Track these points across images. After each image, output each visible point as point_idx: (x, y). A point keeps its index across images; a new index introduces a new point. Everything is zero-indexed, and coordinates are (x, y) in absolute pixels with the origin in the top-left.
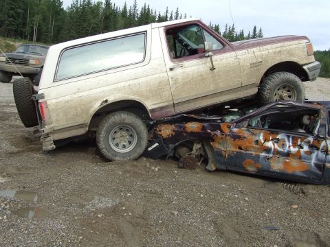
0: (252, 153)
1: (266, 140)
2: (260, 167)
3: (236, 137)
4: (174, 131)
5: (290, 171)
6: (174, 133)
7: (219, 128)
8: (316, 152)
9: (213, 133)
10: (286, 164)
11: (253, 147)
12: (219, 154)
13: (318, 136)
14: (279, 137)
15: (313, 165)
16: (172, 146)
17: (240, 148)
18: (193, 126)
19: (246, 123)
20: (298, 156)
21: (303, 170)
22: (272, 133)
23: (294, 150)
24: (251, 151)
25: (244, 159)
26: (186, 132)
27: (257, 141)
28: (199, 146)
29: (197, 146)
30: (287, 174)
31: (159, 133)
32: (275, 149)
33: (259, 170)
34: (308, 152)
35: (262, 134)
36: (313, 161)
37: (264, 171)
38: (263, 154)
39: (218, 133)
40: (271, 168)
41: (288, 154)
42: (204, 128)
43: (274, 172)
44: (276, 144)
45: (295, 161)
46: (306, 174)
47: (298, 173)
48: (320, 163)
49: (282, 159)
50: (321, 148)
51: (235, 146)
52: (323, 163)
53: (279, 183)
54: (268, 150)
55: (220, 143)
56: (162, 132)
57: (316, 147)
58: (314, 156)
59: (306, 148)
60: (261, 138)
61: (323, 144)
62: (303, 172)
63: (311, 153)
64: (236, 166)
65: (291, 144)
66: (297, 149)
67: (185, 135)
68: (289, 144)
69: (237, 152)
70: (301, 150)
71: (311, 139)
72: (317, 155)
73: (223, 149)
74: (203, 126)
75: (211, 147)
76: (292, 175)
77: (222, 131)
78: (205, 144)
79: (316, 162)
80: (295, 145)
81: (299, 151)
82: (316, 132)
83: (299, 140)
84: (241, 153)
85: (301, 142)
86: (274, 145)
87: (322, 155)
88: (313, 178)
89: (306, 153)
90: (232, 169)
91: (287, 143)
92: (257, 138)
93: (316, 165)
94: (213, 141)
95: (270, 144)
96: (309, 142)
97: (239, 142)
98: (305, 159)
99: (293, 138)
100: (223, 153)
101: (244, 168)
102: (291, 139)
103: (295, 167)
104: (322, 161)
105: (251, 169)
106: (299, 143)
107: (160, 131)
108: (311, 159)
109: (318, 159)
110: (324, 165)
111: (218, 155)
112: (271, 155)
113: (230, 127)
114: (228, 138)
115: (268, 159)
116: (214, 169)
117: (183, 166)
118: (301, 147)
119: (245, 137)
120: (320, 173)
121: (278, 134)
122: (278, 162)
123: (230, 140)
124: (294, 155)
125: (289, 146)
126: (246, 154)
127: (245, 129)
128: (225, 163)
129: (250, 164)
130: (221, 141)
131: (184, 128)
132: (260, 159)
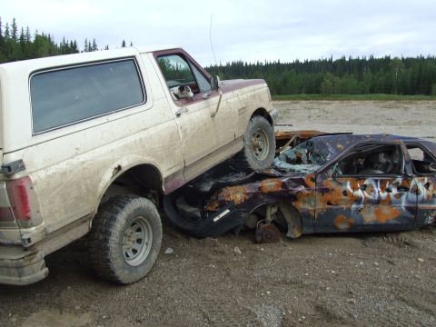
0: (345, 207)
1: (355, 188)
2: (353, 221)
3: (324, 191)
4: (247, 194)
5: (383, 221)
6: (247, 198)
7: (302, 182)
8: (406, 193)
9: (296, 190)
10: (378, 213)
11: (342, 200)
12: (306, 216)
13: (405, 175)
14: (366, 182)
17: (329, 204)
18: (270, 185)
20: (388, 202)
21: (396, 216)
22: (359, 179)
23: (384, 195)
24: (341, 204)
25: (336, 216)
26: (263, 193)
27: (345, 191)
28: (274, 210)
30: (381, 225)
32: (365, 198)
33: (352, 226)
35: (348, 183)
36: (404, 204)
37: (359, 225)
38: (354, 206)
39: (302, 188)
40: (364, 221)
42: (284, 185)
43: (367, 225)
44: (365, 192)
45: (386, 207)
46: (400, 220)
47: (393, 222)
48: (412, 205)
49: (373, 208)
50: (411, 188)
51: (323, 202)
52: (414, 205)
54: (358, 200)
55: (304, 202)
57: (405, 188)
58: (404, 198)
59: (395, 191)
60: (349, 187)
61: (413, 183)
63: (398, 196)
64: (326, 226)
65: (379, 189)
66: (386, 194)
67: (261, 196)
68: (377, 189)
69: (327, 209)
70: (390, 194)
71: (400, 180)
72: (407, 197)
73: (310, 208)
74: (283, 183)
75: (294, 209)
76: (386, 225)
77: (306, 186)
79: (407, 205)
80: (383, 189)
81: (389, 196)
82: (403, 171)
83: (388, 183)
84: (331, 209)
85: (390, 184)
86: (363, 193)
87: (412, 196)
88: (406, 224)
89: (395, 196)
90: (321, 231)
91: (376, 189)
92: (343, 188)
93: (406, 208)
94: (296, 200)
95: (359, 193)
96: (398, 183)
97: (328, 196)
98: (395, 203)
99: (381, 181)
100: (312, 213)
101: (335, 227)
102: (379, 183)
103: (387, 215)
104: (413, 203)
105: (343, 227)
106: (387, 186)
107: (228, 196)
108: (400, 202)
109: (408, 201)
110: (417, 207)
112: (362, 206)
113: (314, 180)
114: (315, 193)
115: (360, 211)
116: (298, 235)
117: (262, 240)
118: (389, 191)
119: (333, 190)
120: (413, 216)
121: (364, 179)
122: (369, 212)
123: (318, 196)
124: (384, 201)
125: (379, 192)
126: (337, 209)
127: (330, 179)
128: (314, 226)
129: (342, 221)
130: (306, 199)
131: (260, 188)
132: (352, 212)
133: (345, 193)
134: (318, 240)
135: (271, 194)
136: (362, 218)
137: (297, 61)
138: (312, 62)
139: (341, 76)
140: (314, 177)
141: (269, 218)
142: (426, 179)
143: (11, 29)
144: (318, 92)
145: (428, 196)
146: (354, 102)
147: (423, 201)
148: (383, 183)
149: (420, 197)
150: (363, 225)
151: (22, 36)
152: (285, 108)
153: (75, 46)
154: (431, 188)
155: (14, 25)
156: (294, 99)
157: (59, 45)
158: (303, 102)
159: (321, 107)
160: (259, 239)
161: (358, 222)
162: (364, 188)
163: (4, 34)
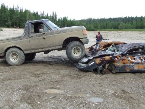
0: (129, 65)
1: (132, 59)
2: (131, 69)
4: (100, 61)
7: (116, 57)
9: (114, 59)
10: (138, 67)
14: (135, 57)
17: (124, 63)
18: (107, 58)
20: (142, 63)
21: (144, 68)
22: (133, 56)
23: (140, 61)
25: (126, 67)
26: (105, 60)
28: (108, 65)
30: (139, 70)
33: (131, 70)
35: (130, 57)
38: (131, 64)
39: (116, 59)
41: (139, 63)
42: (111, 58)
45: (141, 65)
49: (137, 65)
51: (122, 63)
54: (133, 63)
59: (144, 60)
60: (130, 59)
64: (123, 70)
66: (141, 61)
67: (104, 61)
68: (138, 59)
69: (123, 65)
73: (118, 65)
75: (114, 65)
76: (141, 70)
77: (118, 58)
78: (110, 64)
81: (142, 62)
84: (125, 65)
89: (144, 62)
90: (121, 71)
92: (128, 59)
95: (133, 60)
97: (124, 61)
98: (144, 64)
100: (119, 66)
101: (126, 70)
103: (141, 67)
105: (128, 70)
106: (141, 59)
111: (117, 67)
112: (134, 64)
115: (133, 66)
116: (115, 72)
119: (125, 59)
122: (136, 66)
123: (121, 61)
124: (140, 63)
125: (138, 60)
128: (120, 70)
129: (128, 69)
130: (117, 62)
131: (104, 59)
132: (131, 66)
133: (129, 60)
134: (121, 74)
135: (107, 61)
136: (134, 68)
137: (111, 18)
138: (115, 18)
139: (125, 23)
140: (119, 55)
141: (106, 67)
143: (17, 8)
144: (118, 28)
146: (130, 32)
148: (140, 58)
150: (134, 70)
151: (21, 10)
152: (106, 34)
153: (37, 13)
155: (18, 7)
156: (110, 31)
157: (32, 13)
158: (113, 32)
159: (119, 33)
160: (103, 73)
161: (133, 69)
162: (134, 59)
163: (15, 10)
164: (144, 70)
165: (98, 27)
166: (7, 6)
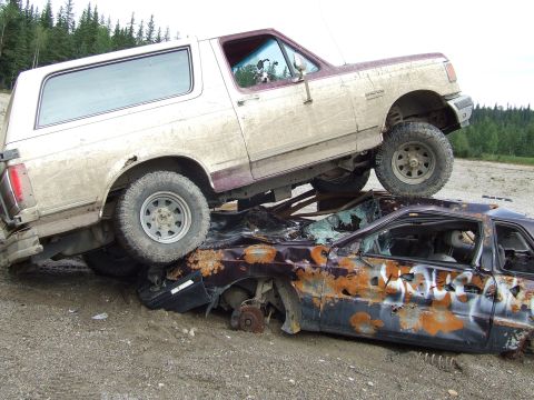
0: (371, 301)
1: (391, 277)
2: (381, 325)
3: (338, 272)
4: (222, 262)
5: (432, 332)
6: (222, 267)
7: (307, 255)
8: (477, 297)
9: (296, 265)
10: (425, 318)
11: (369, 290)
12: (307, 304)
13: (480, 268)
14: (414, 270)
15: (471, 319)
16: (218, 291)
17: (345, 292)
18: (258, 253)
19: (355, 247)
20: (447, 305)
21: (455, 329)
22: (402, 263)
23: (440, 294)
24: (365, 296)
25: (354, 313)
26: (246, 264)
27: (376, 278)
28: (268, 287)
29: (263, 289)
30: (427, 338)
31: (193, 266)
32: (407, 293)
33: (379, 331)
34: (463, 296)
35: (384, 266)
36: (472, 312)
37: (390, 332)
38: (387, 302)
39: (306, 265)
40: (400, 327)
41: (430, 302)
42: (279, 256)
43: (405, 334)
44: (408, 284)
45: (441, 312)
46: (461, 336)
47: (447, 334)
48: (484, 317)
49: (418, 310)
50: (485, 289)
51: (337, 288)
52: (488, 317)
53: (416, 353)
54: (395, 295)
55: (308, 284)
56: (200, 264)
57: (477, 288)
58: (473, 303)
59: (459, 290)
60: (383, 274)
61: (489, 282)
62: (454, 332)
63: (468, 298)
64: (337, 324)
65: (434, 284)
66: (444, 292)
67: (243, 269)
68: (430, 283)
69: (341, 300)
70: (452, 293)
71: (468, 274)
72: (479, 303)
73: (314, 294)
74: (278, 253)
75: (292, 291)
76: (437, 339)
77: (312, 261)
78: (279, 284)
79: (477, 314)
80: (440, 284)
81: (448, 296)
82: (477, 263)
83: (449, 276)
84: (347, 301)
85: (452, 278)
86: (405, 285)
87: (487, 303)
88: (472, 343)
89: (460, 298)
92: (374, 273)
93: (477, 320)
94: (296, 278)
95: (398, 284)
96: (466, 279)
97: (344, 281)
98: (458, 309)
99: (438, 272)
100: (315, 300)
101: (352, 328)
102: (434, 275)
103: (441, 324)
104: (487, 313)
105: (365, 330)
106: (448, 281)
107: (196, 262)
108: (468, 309)
109: (479, 309)
110: (491, 321)
111: (305, 305)
112: (400, 304)
113: (327, 254)
114: (324, 273)
115: (395, 311)
116: (297, 330)
117: (239, 325)
118: (451, 288)
119: (354, 273)
120: (485, 334)
121: (411, 265)
122: (412, 315)
123: (327, 278)
124: (439, 303)
125: (431, 287)
126: (356, 302)
127: (354, 256)
128: (318, 321)
129: (363, 321)
130: (311, 280)
131: (242, 257)
132: (382, 312)
133: (375, 280)
135: (258, 266)
136: (397, 322)
140: (327, 249)
141: (259, 298)
142: (515, 280)
145: (514, 307)
147: (503, 314)
148: (441, 275)
149: (500, 306)
150: (398, 333)
154: (521, 295)
155: (151, 24)
160: (235, 323)
161: (390, 326)
162: (410, 278)
163: (135, 36)
164: (456, 342)
165: (490, 143)
166: (106, 20)
